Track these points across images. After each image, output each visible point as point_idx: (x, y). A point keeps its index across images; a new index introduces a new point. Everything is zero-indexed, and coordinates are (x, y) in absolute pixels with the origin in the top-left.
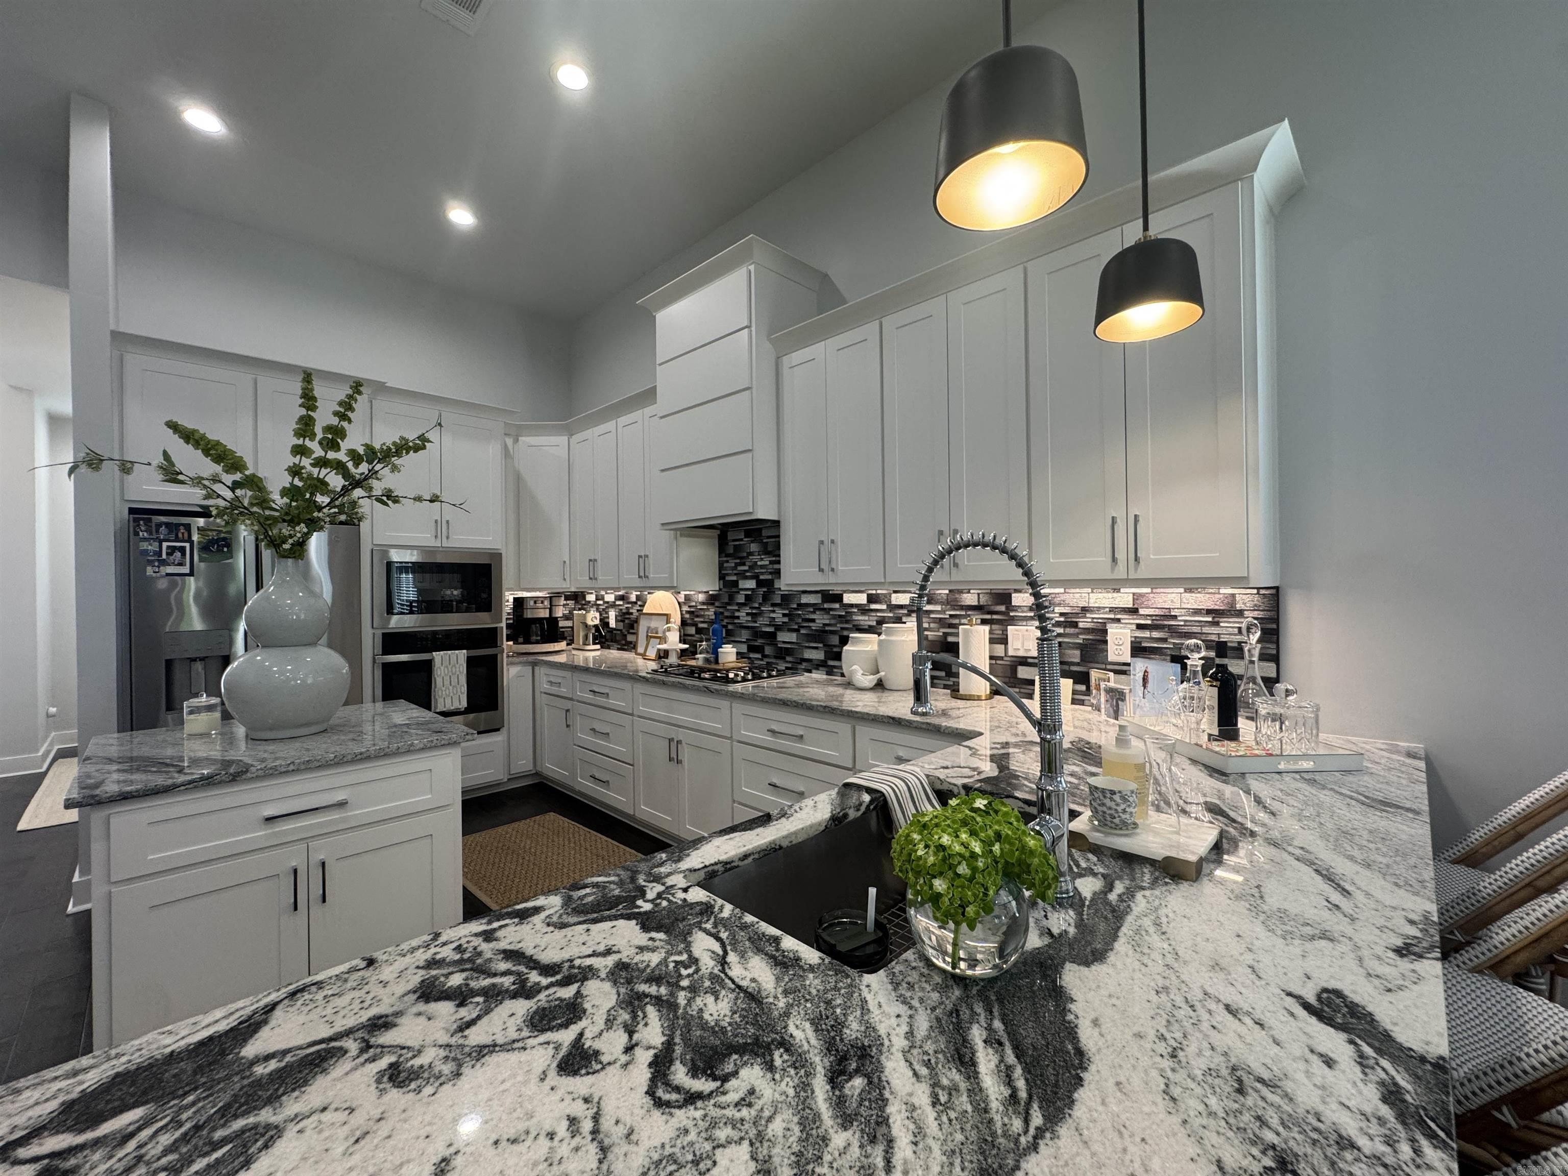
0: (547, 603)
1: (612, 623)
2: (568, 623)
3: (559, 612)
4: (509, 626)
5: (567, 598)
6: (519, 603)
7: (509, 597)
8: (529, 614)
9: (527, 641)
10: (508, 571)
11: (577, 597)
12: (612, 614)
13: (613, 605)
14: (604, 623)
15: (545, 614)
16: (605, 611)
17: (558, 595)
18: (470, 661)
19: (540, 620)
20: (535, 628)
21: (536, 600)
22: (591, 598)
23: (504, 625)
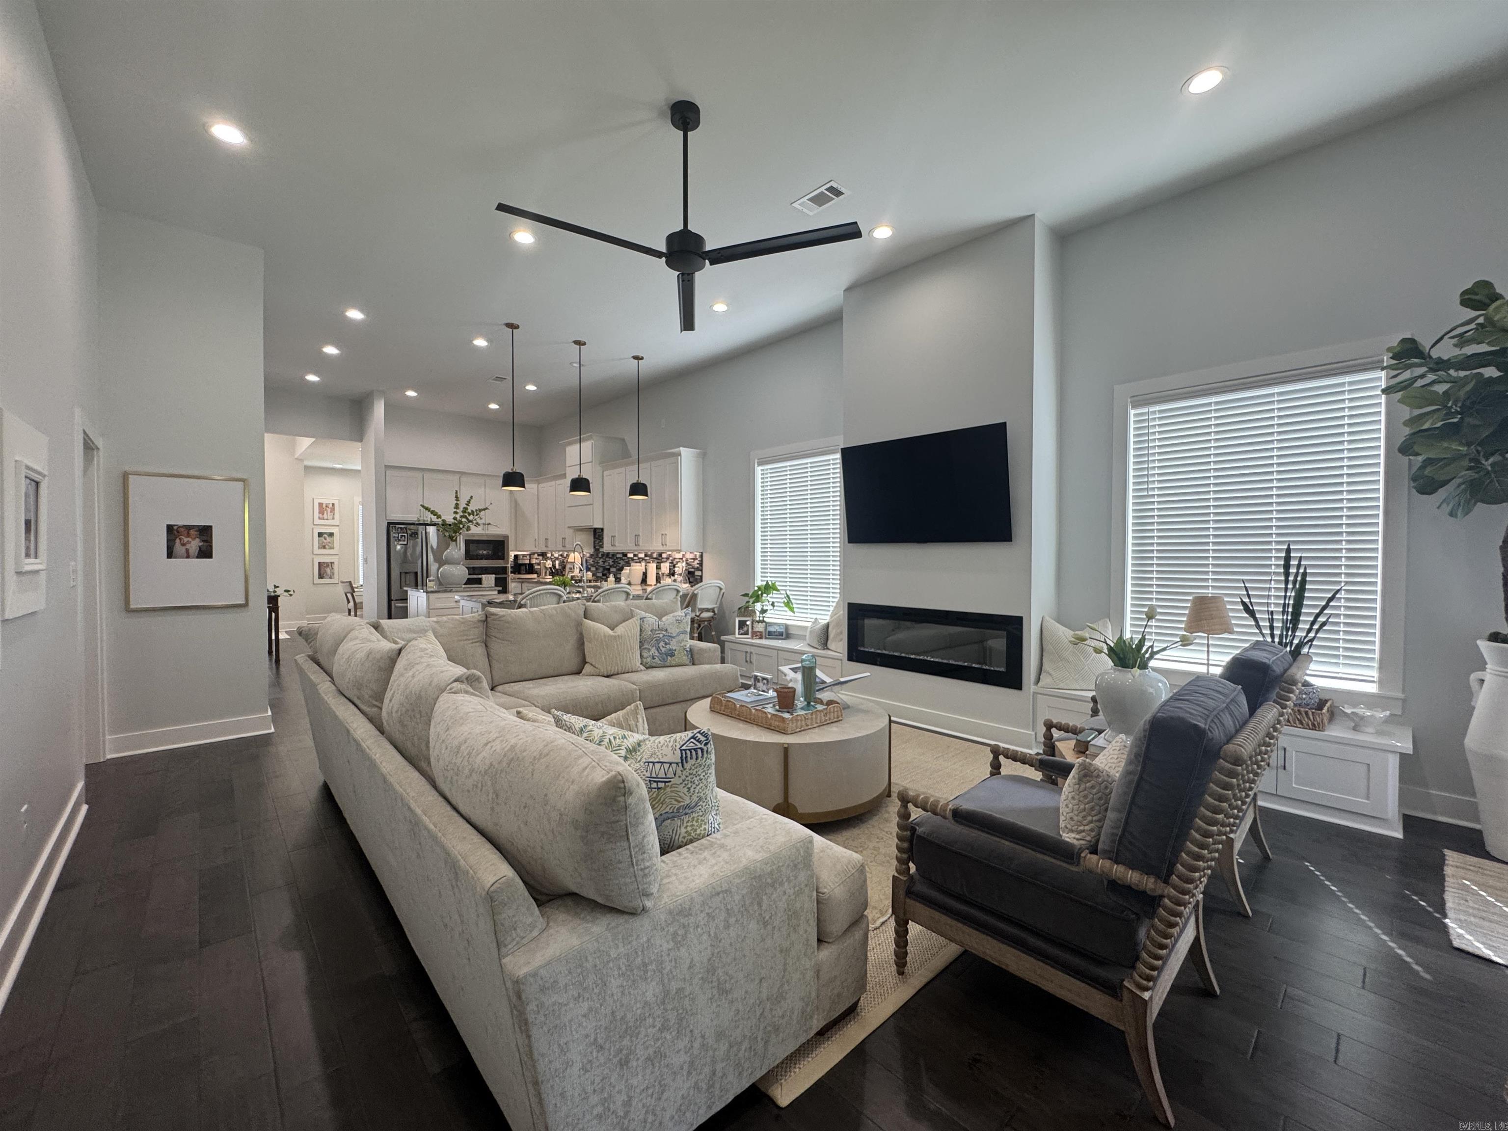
0: (528, 557)
1: (557, 567)
2: (539, 567)
3: (534, 561)
4: (511, 567)
5: (538, 555)
6: (516, 557)
7: (512, 554)
8: (520, 562)
9: (519, 573)
10: (511, 544)
11: (543, 555)
12: (557, 562)
13: (557, 559)
14: (554, 566)
15: (527, 562)
16: (555, 561)
17: (534, 554)
18: (496, 578)
19: (525, 564)
20: (523, 568)
21: (524, 556)
22: (549, 555)
23: (509, 565)
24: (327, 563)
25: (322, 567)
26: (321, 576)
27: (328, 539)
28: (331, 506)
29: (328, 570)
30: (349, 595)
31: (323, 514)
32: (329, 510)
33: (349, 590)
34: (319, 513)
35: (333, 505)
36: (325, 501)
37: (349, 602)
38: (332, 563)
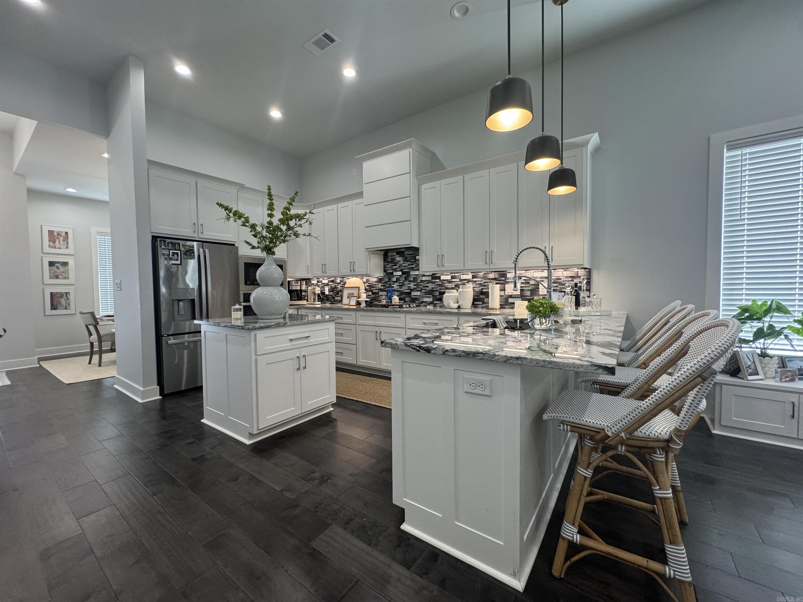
0: (299, 283)
1: (327, 293)
3: (303, 287)
6: (289, 283)
8: (292, 288)
9: (291, 300)
11: (308, 281)
12: (327, 289)
13: (327, 285)
14: (323, 292)
15: (298, 288)
16: (323, 287)
17: (303, 280)
19: (297, 291)
20: (294, 294)
21: (295, 282)
22: (315, 282)
24: (61, 293)
25: (55, 299)
26: (54, 307)
27: (62, 269)
28: (63, 234)
29: (63, 301)
30: (92, 328)
31: (54, 242)
32: (62, 239)
33: (92, 322)
34: (49, 241)
35: (66, 233)
36: (56, 229)
37: (90, 334)
38: (66, 293)
